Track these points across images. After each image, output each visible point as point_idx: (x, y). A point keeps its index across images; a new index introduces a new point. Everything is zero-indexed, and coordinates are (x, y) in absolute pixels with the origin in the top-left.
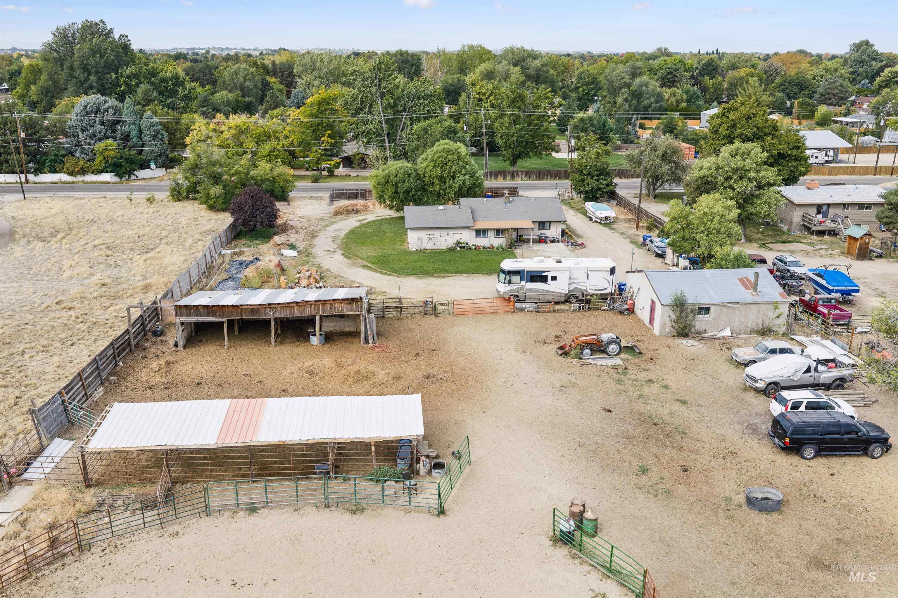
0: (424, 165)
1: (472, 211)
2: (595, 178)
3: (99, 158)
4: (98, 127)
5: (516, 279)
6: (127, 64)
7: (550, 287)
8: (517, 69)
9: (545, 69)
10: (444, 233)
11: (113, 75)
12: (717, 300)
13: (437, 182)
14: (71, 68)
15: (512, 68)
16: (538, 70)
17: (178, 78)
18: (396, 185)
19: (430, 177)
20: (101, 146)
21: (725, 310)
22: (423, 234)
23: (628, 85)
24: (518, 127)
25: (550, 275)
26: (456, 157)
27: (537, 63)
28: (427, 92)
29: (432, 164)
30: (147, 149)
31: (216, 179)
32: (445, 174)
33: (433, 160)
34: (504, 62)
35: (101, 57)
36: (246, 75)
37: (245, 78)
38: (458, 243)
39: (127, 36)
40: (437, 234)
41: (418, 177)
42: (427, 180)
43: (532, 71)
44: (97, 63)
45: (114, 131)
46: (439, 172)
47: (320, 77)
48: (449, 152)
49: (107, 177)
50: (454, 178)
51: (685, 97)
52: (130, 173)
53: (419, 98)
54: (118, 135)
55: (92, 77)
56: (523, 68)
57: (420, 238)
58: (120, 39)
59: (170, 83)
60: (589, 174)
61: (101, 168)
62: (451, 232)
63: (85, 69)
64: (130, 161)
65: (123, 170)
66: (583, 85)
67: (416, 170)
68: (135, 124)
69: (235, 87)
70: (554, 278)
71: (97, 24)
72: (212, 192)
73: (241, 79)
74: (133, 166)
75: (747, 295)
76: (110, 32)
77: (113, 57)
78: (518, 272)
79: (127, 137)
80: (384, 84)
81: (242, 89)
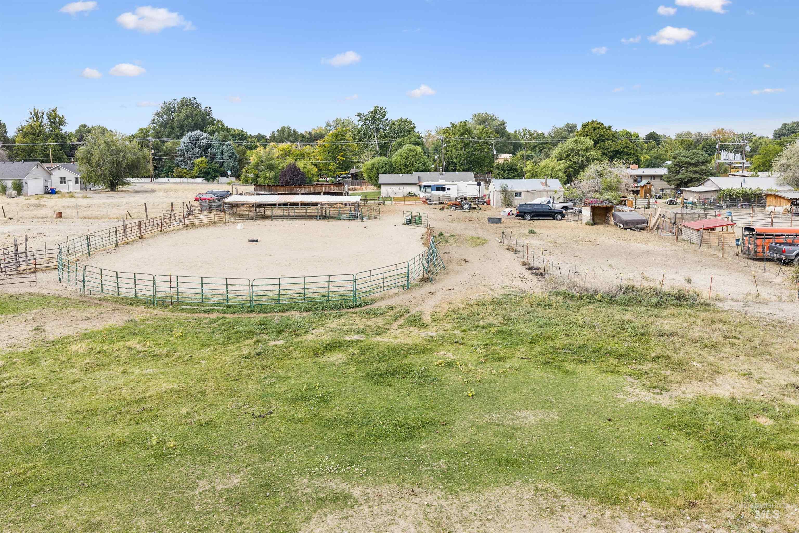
0: (396, 158)
1: (419, 177)
3: (196, 168)
4: (197, 149)
5: (429, 190)
6: (209, 124)
7: (447, 193)
10: (401, 187)
12: (524, 189)
13: (403, 167)
18: (377, 169)
19: (399, 165)
20: (199, 160)
21: (529, 194)
22: (389, 188)
24: (467, 150)
25: (446, 187)
26: (414, 153)
29: (400, 157)
30: (225, 165)
31: (271, 168)
32: (408, 162)
33: (401, 155)
35: (193, 120)
36: (289, 133)
39: (210, 108)
40: (397, 188)
41: (391, 165)
42: (397, 167)
45: (206, 153)
46: (404, 161)
48: (410, 150)
49: (200, 180)
50: (412, 165)
52: (214, 178)
54: (209, 155)
58: (205, 109)
59: (238, 138)
60: (502, 169)
61: (197, 174)
62: (405, 187)
64: (215, 171)
65: (210, 176)
67: (390, 162)
68: (219, 149)
70: (449, 189)
71: (190, 100)
72: (268, 175)
74: (217, 174)
75: (542, 188)
76: (199, 105)
77: (200, 120)
78: (429, 186)
79: (213, 156)
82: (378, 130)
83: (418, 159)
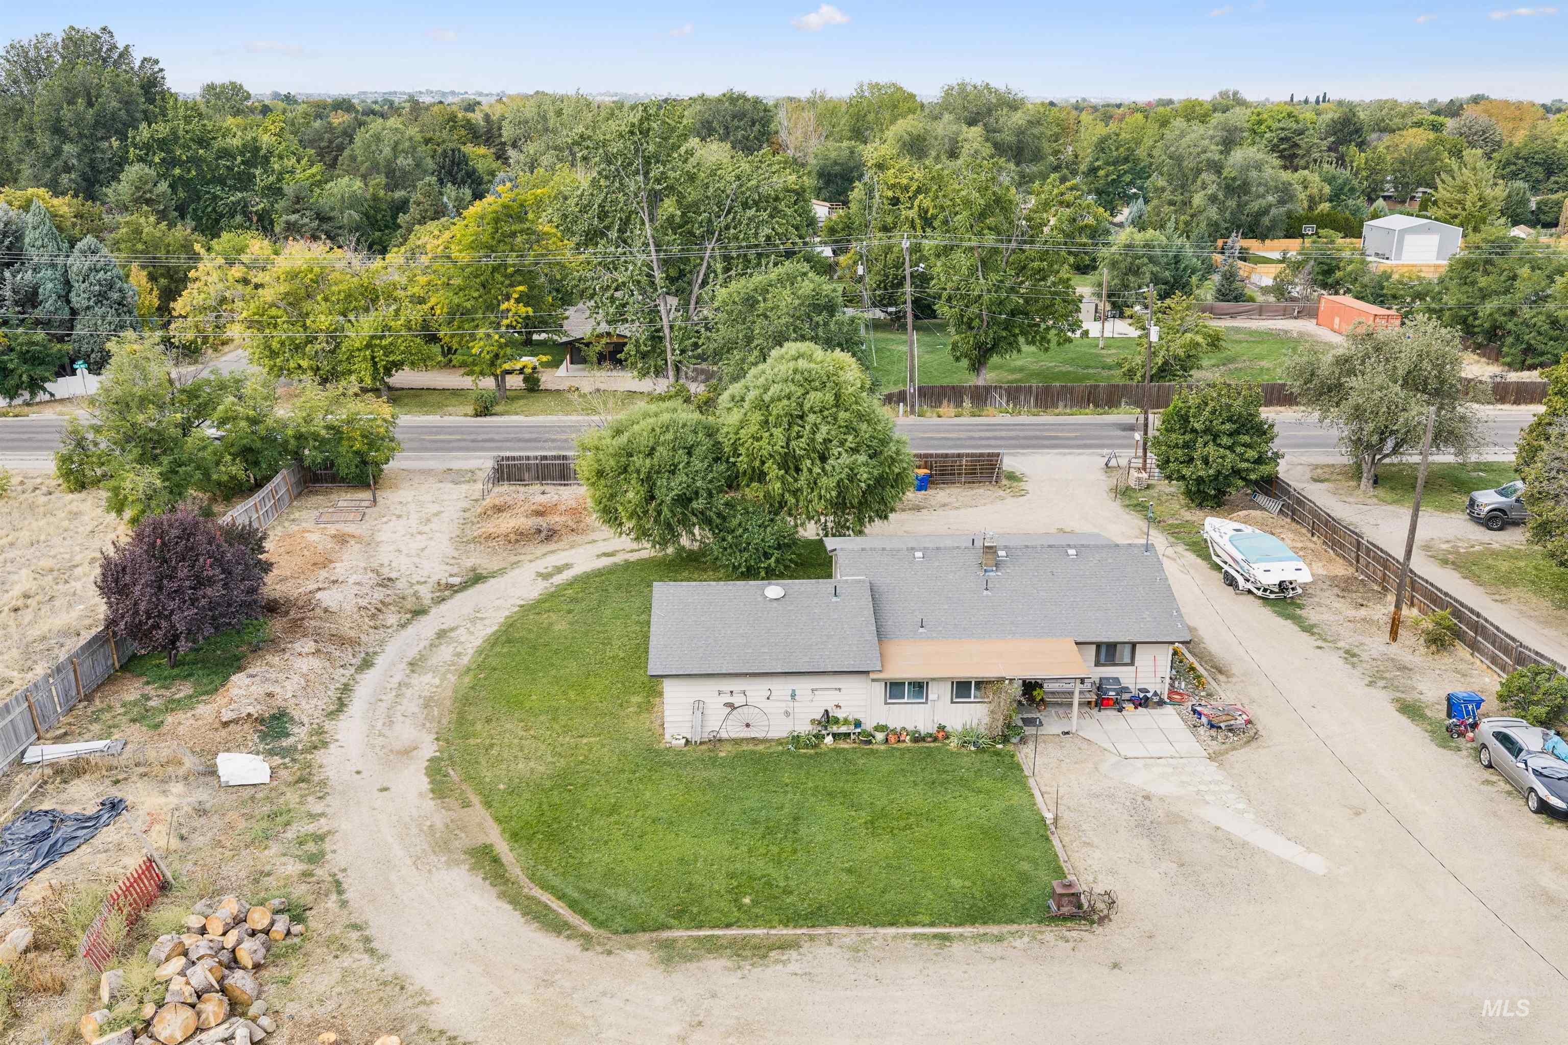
0: (735, 417)
1: (877, 601)
2: (1225, 441)
6: (149, 119)
8: (976, 131)
9: (1036, 131)
10: (781, 687)
11: (115, 143)
15: (965, 128)
16: (1020, 132)
17: (257, 149)
18: (649, 480)
19: (751, 456)
22: (707, 691)
23: (1217, 168)
24: (994, 277)
26: (830, 398)
27: (1018, 119)
28: (765, 189)
29: (757, 417)
32: (799, 446)
33: (762, 406)
34: (947, 117)
35: (90, 104)
36: (397, 144)
37: (394, 149)
38: (828, 719)
39: (157, 62)
40: (756, 690)
41: (717, 455)
42: (743, 462)
43: (1007, 137)
44: (80, 117)
47: (556, 148)
48: (808, 382)
50: (824, 460)
51: (1327, 189)
52: (35, 385)
53: (745, 206)
56: (989, 130)
57: (699, 706)
58: (141, 67)
62: (803, 686)
63: (57, 130)
64: (32, 358)
66: (1107, 163)
67: (711, 432)
68: (53, 266)
69: (375, 168)
71: (95, 37)
73: (387, 151)
74: (39, 371)
76: (125, 53)
77: (114, 104)
79: (28, 298)
80: (656, 171)
81: (390, 173)
82: (655, 198)
83: (850, 428)
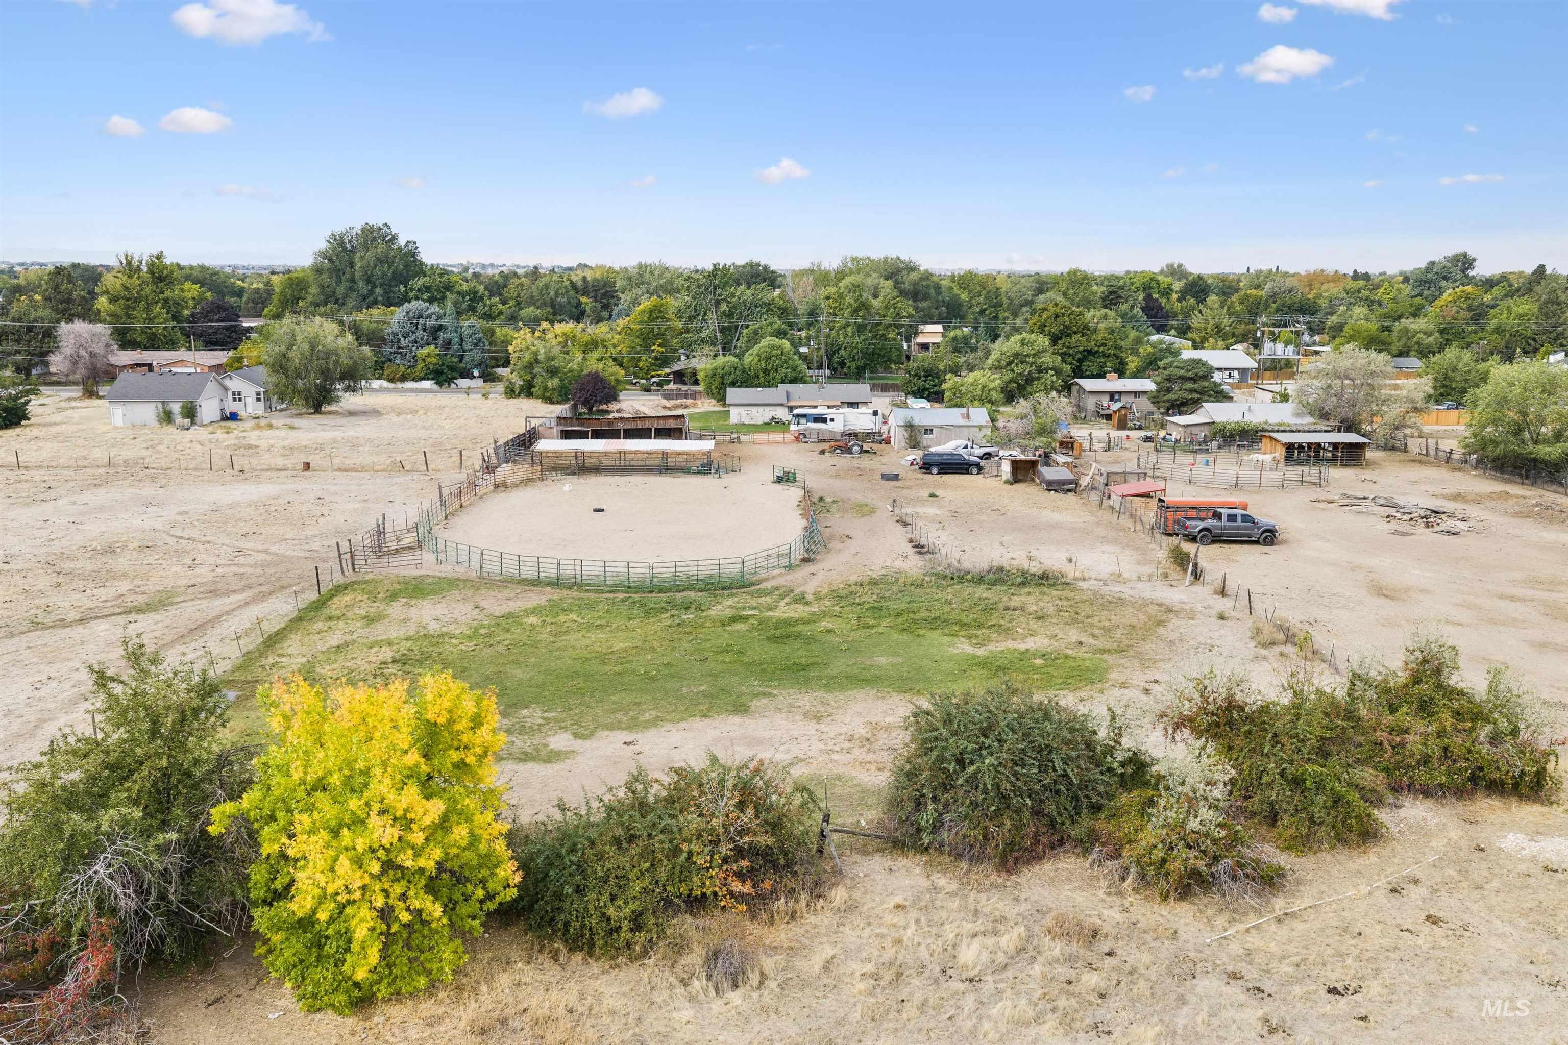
0: (751, 358)
1: (788, 394)
2: (923, 379)
3: (421, 365)
4: (420, 333)
5: (803, 421)
6: (416, 275)
7: (829, 426)
8: (890, 283)
9: (924, 283)
10: (761, 409)
11: (402, 288)
12: (938, 423)
13: (761, 374)
14: (353, 280)
15: (882, 281)
16: (915, 284)
17: (476, 292)
18: (723, 377)
19: (755, 370)
20: (425, 351)
21: (944, 431)
22: (742, 411)
24: (863, 337)
25: (829, 417)
26: (779, 352)
27: (914, 276)
28: (765, 300)
29: (757, 358)
30: (467, 358)
31: (553, 372)
32: (769, 367)
33: (758, 355)
34: (874, 275)
35: (390, 267)
36: (558, 289)
37: (557, 294)
38: (773, 418)
39: (415, 243)
40: (754, 410)
41: (744, 370)
42: (752, 373)
43: (907, 286)
44: (384, 274)
45: (435, 339)
46: (764, 365)
47: (648, 292)
48: (773, 347)
49: (427, 384)
50: (776, 370)
52: (450, 381)
53: (756, 306)
54: (440, 342)
55: (378, 290)
56: (896, 283)
57: (740, 414)
58: (406, 245)
61: (422, 374)
62: (767, 409)
63: (369, 280)
64: (452, 369)
65: (444, 377)
67: (742, 364)
68: (456, 332)
69: (545, 304)
70: (832, 420)
71: (380, 229)
72: (549, 384)
73: (552, 293)
74: (455, 374)
75: (962, 422)
76: (394, 238)
77: (401, 266)
78: (804, 416)
79: (448, 344)
80: (719, 291)
81: (553, 306)
82: (717, 303)
83: (786, 362)
